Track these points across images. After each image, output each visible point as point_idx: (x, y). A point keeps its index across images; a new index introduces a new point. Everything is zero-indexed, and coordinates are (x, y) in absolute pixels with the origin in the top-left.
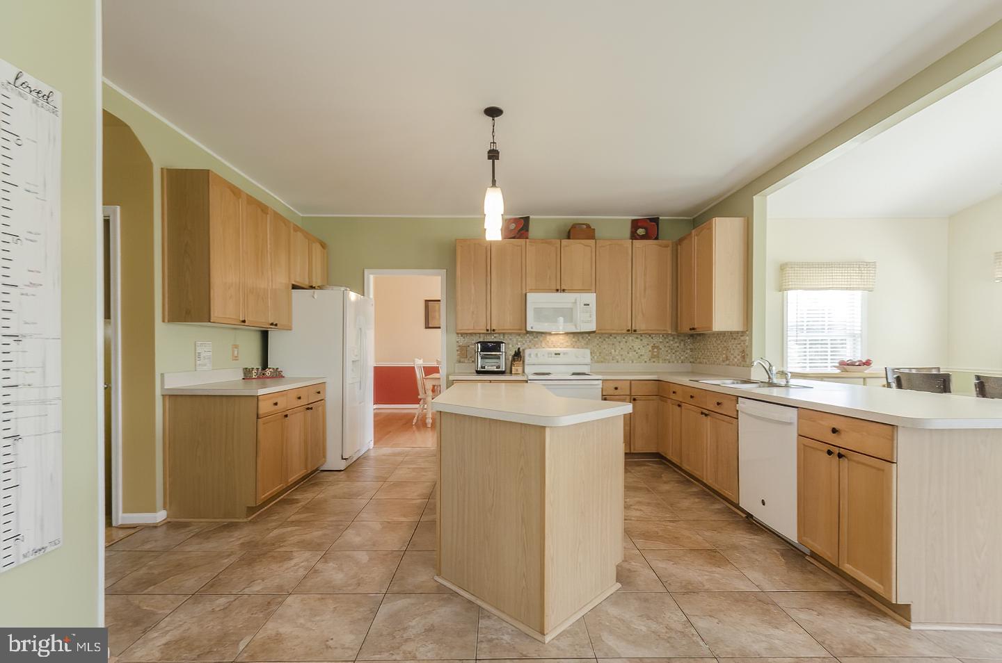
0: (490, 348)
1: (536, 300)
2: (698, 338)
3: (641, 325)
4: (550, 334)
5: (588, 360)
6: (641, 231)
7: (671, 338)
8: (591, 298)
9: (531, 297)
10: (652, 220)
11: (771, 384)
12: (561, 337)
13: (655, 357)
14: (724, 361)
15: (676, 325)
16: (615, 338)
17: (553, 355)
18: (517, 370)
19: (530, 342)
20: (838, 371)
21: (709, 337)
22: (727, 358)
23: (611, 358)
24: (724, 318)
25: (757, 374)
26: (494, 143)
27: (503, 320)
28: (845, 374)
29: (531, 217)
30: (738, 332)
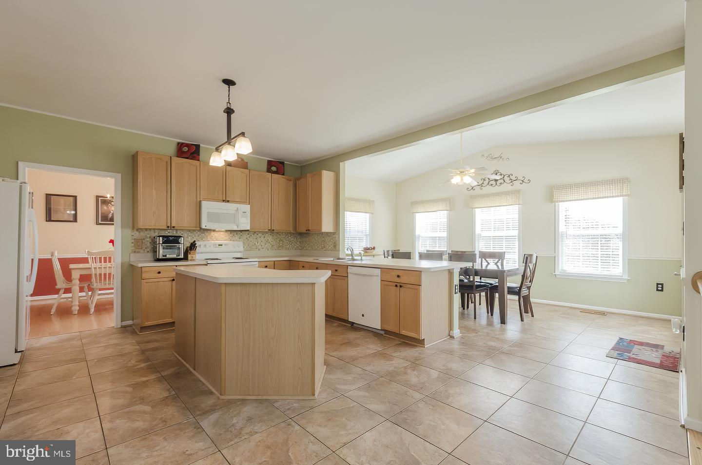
0: (171, 241)
1: (208, 207)
2: (305, 235)
3: (276, 228)
4: (214, 231)
5: (242, 249)
6: (274, 169)
7: (290, 235)
8: (247, 208)
9: (204, 203)
10: (280, 163)
11: (354, 260)
12: (222, 233)
14: (322, 248)
15: (295, 228)
16: (258, 234)
17: (217, 246)
18: (192, 257)
19: (199, 236)
21: (312, 235)
22: (324, 247)
23: (255, 247)
26: (229, 103)
27: (181, 219)
28: (367, 254)
29: (201, 145)
30: (331, 233)
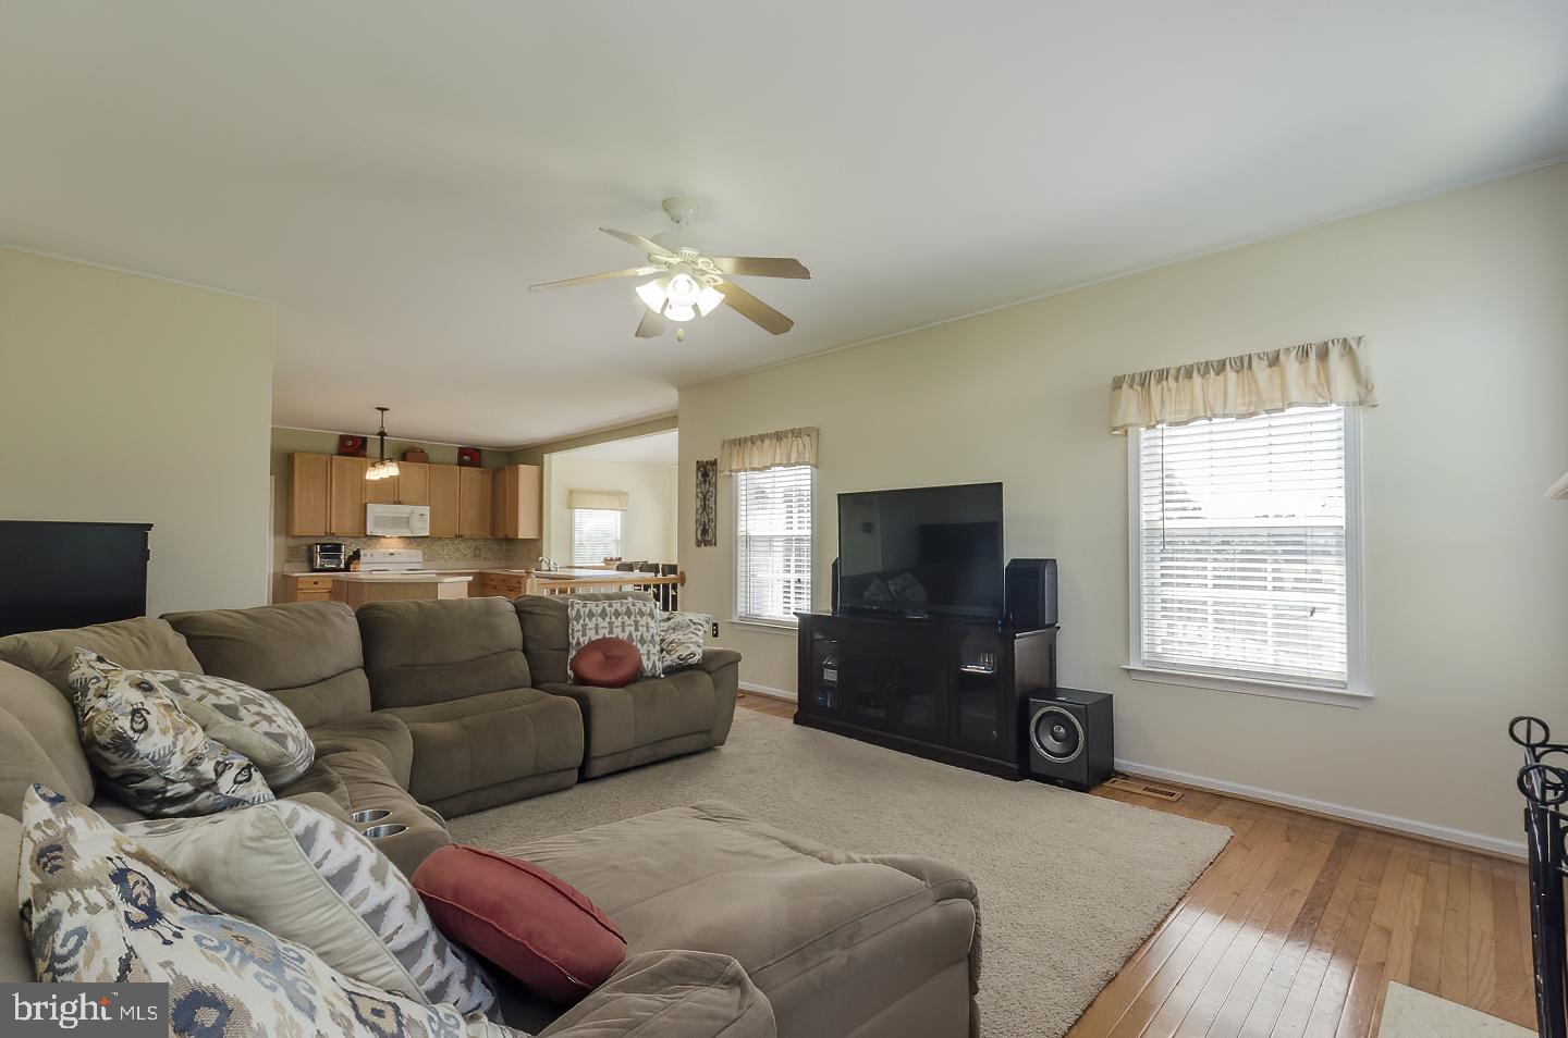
0: (331, 549)
1: (375, 510)
3: (466, 532)
4: (384, 537)
5: (420, 559)
6: (466, 459)
7: (490, 542)
8: (426, 510)
9: (370, 506)
10: (476, 451)
12: (396, 540)
13: (476, 556)
15: (493, 533)
16: (445, 541)
17: (388, 555)
18: (355, 567)
19: (364, 544)
20: (603, 564)
24: (525, 531)
25: (545, 567)
27: (342, 523)
29: (368, 437)
30: (531, 539)
